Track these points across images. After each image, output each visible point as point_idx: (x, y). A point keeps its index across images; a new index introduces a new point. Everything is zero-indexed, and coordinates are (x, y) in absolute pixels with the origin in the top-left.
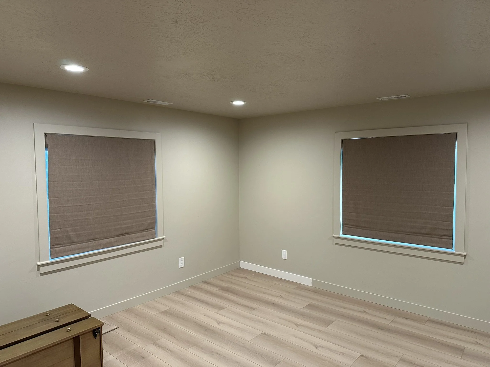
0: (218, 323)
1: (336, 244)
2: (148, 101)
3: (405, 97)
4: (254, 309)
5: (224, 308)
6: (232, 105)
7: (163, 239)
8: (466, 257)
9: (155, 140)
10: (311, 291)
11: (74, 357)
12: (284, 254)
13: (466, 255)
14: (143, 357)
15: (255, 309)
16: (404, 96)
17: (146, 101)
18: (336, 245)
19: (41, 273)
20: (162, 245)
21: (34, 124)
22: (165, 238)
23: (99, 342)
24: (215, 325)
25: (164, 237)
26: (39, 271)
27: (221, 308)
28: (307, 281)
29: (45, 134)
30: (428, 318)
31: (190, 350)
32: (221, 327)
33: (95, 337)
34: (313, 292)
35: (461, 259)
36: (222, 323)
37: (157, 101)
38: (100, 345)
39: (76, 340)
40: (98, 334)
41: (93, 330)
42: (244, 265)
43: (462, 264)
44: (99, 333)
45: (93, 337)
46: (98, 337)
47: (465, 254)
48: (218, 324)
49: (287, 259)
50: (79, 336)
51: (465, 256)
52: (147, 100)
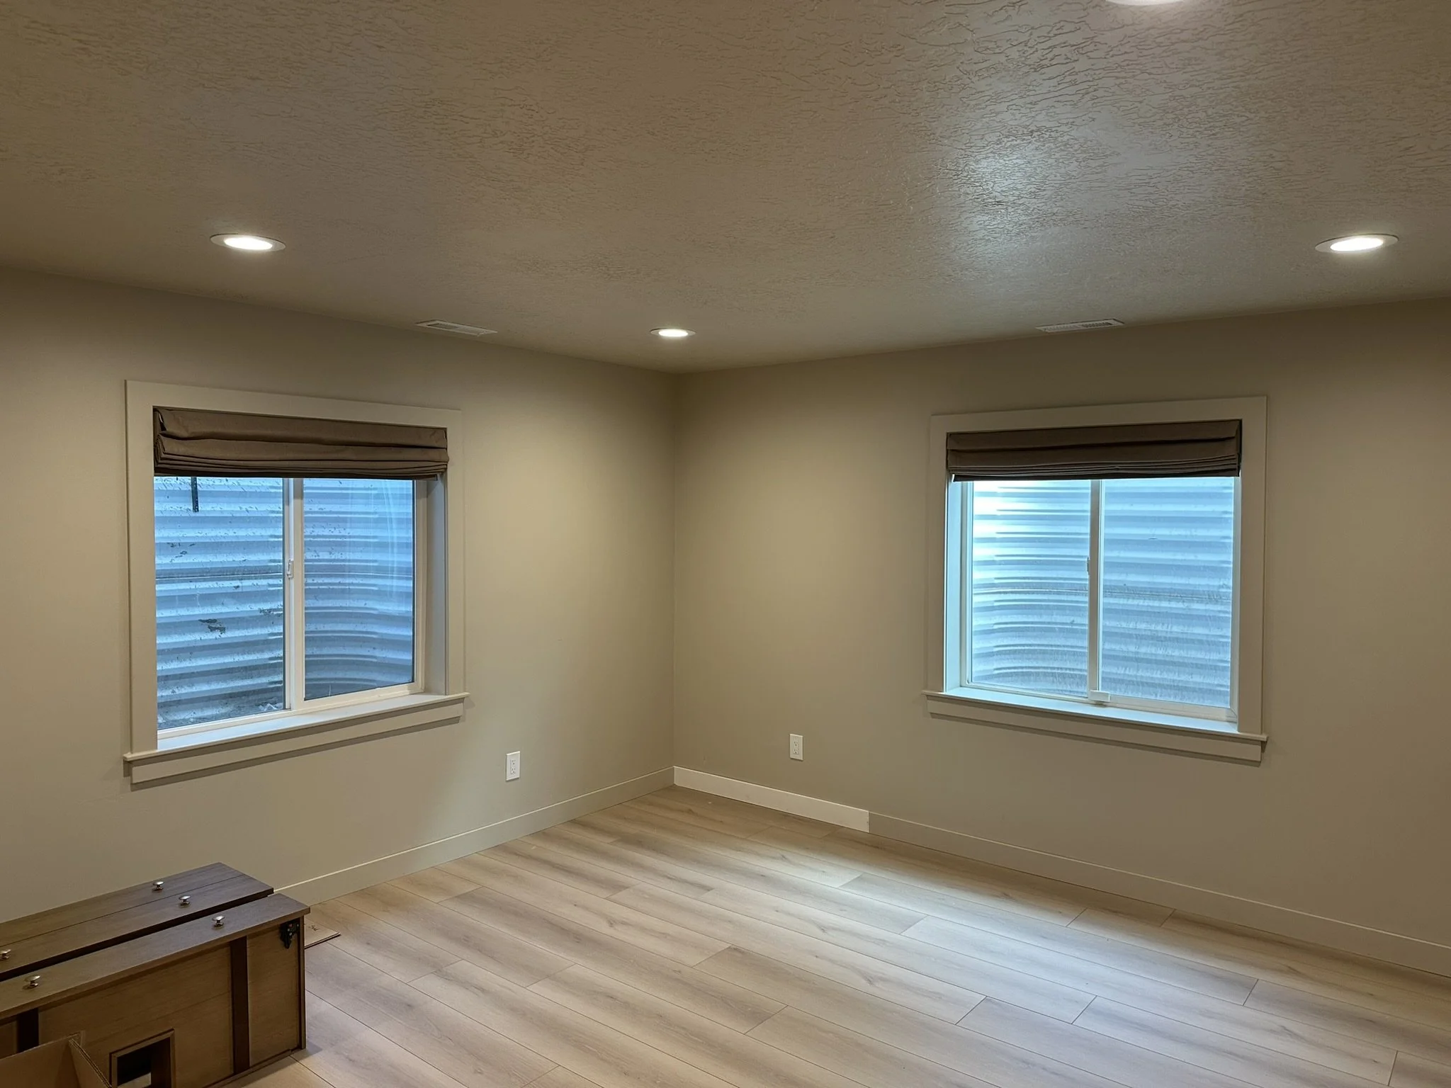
0: (612, 923)
1: (934, 715)
2: (429, 324)
3: (1111, 324)
4: (708, 889)
5: (627, 888)
6: (658, 337)
7: (463, 698)
8: (1268, 747)
9: (446, 429)
10: (866, 845)
11: (231, 993)
12: (796, 744)
13: (1265, 740)
14: (409, 1005)
15: (712, 889)
16: (1105, 322)
17: (425, 325)
18: (933, 717)
19: (134, 782)
20: (459, 717)
21: (128, 382)
22: (467, 696)
23: (295, 958)
24: (603, 928)
25: (467, 693)
26: (129, 777)
27: (617, 887)
28: (856, 818)
29: (155, 410)
30: (1171, 912)
31: (535, 988)
32: (619, 934)
33: (287, 945)
34: (872, 846)
35: (1254, 752)
36: (624, 923)
37: (456, 325)
38: (297, 967)
39: (237, 947)
40: (294, 938)
41: (281, 925)
42: (685, 777)
43: (1257, 764)
44: (295, 935)
45: (279, 943)
46: (293, 946)
47: (1263, 737)
48: (611, 926)
49: (802, 759)
50: (244, 939)
51: (1263, 744)
52: (428, 322)
